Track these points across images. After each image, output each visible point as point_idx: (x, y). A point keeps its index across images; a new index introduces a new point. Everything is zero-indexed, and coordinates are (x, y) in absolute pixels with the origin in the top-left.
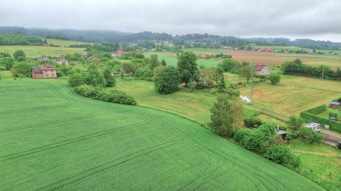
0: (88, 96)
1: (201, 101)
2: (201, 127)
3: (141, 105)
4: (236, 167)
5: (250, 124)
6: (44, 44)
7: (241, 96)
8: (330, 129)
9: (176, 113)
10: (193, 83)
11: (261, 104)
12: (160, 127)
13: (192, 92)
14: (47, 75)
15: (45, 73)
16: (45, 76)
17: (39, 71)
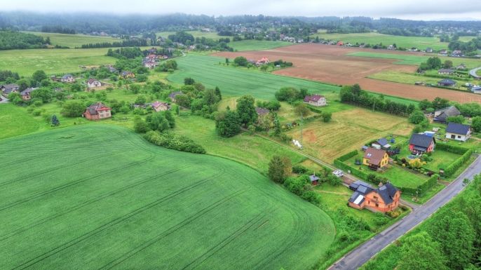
1: (260, 145)
2: (261, 175)
3: (211, 153)
4: (283, 205)
5: (296, 171)
6: (47, 45)
7: (294, 140)
8: (351, 173)
9: (240, 161)
10: (252, 127)
11: (309, 149)
12: (232, 177)
13: (251, 134)
14: (102, 115)
15: (100, 114)
16: (100, 117)
17: (94, 112)
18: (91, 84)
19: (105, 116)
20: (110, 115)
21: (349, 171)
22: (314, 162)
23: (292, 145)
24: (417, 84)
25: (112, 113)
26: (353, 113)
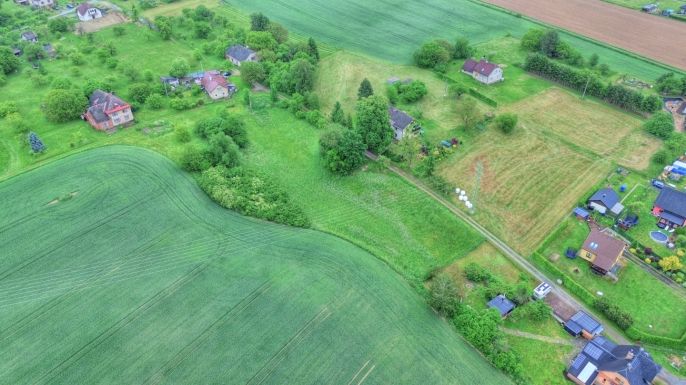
0: (233, 209)
2: (411, 290)
7: (458, 190)
8: (563, 285)
11: (485, 211)
14: (118, 120)
15: (113, 118)
16: (115, 124)
17: (102, 116)
18: (83, 14)
19: (123, 120)
20: (131, 117)
21: (560, 281)
22: (497, 249)
23: (454, 200)
24: (645, 10)
25: (134, 110)
26: (548, 101)
